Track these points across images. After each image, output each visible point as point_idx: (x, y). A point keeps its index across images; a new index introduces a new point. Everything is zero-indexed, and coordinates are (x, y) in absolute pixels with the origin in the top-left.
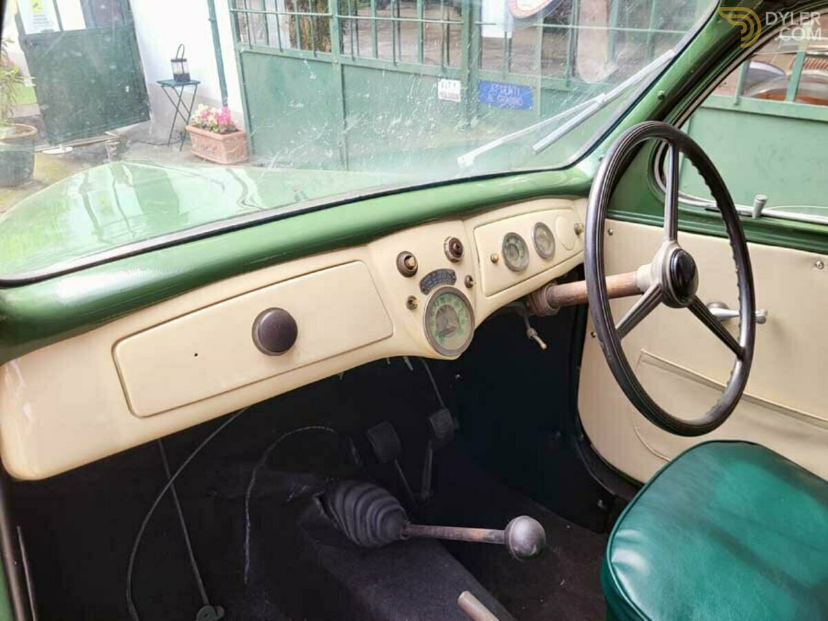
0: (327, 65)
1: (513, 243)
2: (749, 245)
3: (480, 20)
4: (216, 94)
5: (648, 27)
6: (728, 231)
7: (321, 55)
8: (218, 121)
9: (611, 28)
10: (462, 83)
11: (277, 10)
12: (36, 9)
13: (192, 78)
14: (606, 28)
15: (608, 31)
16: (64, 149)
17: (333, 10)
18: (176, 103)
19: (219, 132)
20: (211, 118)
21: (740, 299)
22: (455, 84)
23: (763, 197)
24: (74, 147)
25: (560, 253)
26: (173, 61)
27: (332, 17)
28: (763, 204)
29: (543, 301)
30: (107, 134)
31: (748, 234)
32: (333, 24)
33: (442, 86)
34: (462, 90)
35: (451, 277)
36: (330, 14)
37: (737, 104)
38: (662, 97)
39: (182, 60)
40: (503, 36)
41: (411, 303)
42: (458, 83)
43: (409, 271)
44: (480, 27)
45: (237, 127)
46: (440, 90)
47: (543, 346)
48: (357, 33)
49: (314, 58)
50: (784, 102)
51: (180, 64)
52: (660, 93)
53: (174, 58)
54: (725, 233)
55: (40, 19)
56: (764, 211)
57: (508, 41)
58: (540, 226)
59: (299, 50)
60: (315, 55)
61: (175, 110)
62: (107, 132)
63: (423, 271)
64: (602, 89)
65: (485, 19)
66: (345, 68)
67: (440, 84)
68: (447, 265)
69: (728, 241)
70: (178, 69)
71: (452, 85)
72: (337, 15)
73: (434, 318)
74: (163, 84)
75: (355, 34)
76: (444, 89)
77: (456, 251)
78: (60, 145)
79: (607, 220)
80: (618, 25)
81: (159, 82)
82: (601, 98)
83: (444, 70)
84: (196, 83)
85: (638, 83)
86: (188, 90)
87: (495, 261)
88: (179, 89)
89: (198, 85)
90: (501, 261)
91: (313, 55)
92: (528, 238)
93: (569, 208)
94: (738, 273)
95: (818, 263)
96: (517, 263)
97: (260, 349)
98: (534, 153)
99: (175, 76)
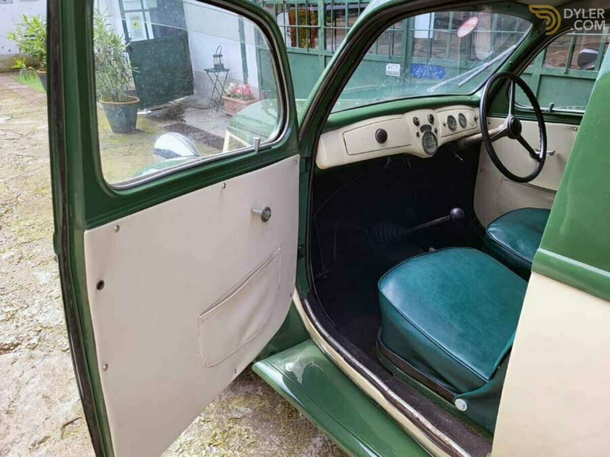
0: (316, 57)
1: (451, 119)
2: (546, 123)
3: (414, 28)
4: (240, 76)
5: (514, 31)
6: (538, 117)
7: (312, 51)
8: (243, 93)
9: (492, 31)
10: (401, 66)
11: (285, 24)
12: (136, 27)
13: (225, 67)
14: (490, 31)
15: (491, 33)
16: (147, 112)
17: (321, 24)
18: (214, 82)
19: (244, 99)
20: (239, 91)
21: (541, 141)
22: (397, 66)
23: (553, 103)
24: (152, 110)
25: (468, 126)
26: (214, 56)
27: (320, 28)
28: (552, 106)
29: (462, 143)
30: (170, 103)
31: (545, 117)
32: (321, 32)
33: (389, 68)
34: (401, 69)
35: (430, 128)
36: (319, 26)
37: (566, 73)
38: (511, 64)
39: (220, 56)
40: (427, 37)
41: (418, 135)
42: (399, 65)
43: (417, 123)
44: (413, 32)
45: (254, 96)
46: (387, 69)
47: (462, 159)
48: (335, 37)
49: (307, 53)
50: (594, 71)
51: (218, 58)
52: (510, 62)
53: (215, 54)
54: (536, 119)
55: (138, 33)
56: (554, 109)
57: (430, 40)
58: (461, 115)
59: (297, 48)
60: (308, 51)
61: (214, 86)
62: (170, 102)
63: (421, 124)
64: (486, 60)
65: (417, 27)
66: (327, 58)
67: (387, 66)
68: (429, 123)
69: (537, 123)
70: (217, 61)
71: (395, 66)
72: (323, 27)
73: (425, 141)
74: (208, 71)
75: (334, 38)
76: (390, 70)
77: (432, 119)
78: (145, 109)
79: (487, 118)
80: (497, 30)
81: (205, 70)
82: (486, 64)
83: (390, 58)
84: (228, 70)
85: (501, 59)
86: (222, 74)
87: (444, 125)
88: (217, 73)
89: (229, 71)
90: (447, 125)
91: (307, 51)
92: (457, 117)
93: (472, 110)
94: (540, 131)
95: (575, 129)
96: (453, 127)
97: (377, 141)
98: (458, 87)
99: (215, 65)
